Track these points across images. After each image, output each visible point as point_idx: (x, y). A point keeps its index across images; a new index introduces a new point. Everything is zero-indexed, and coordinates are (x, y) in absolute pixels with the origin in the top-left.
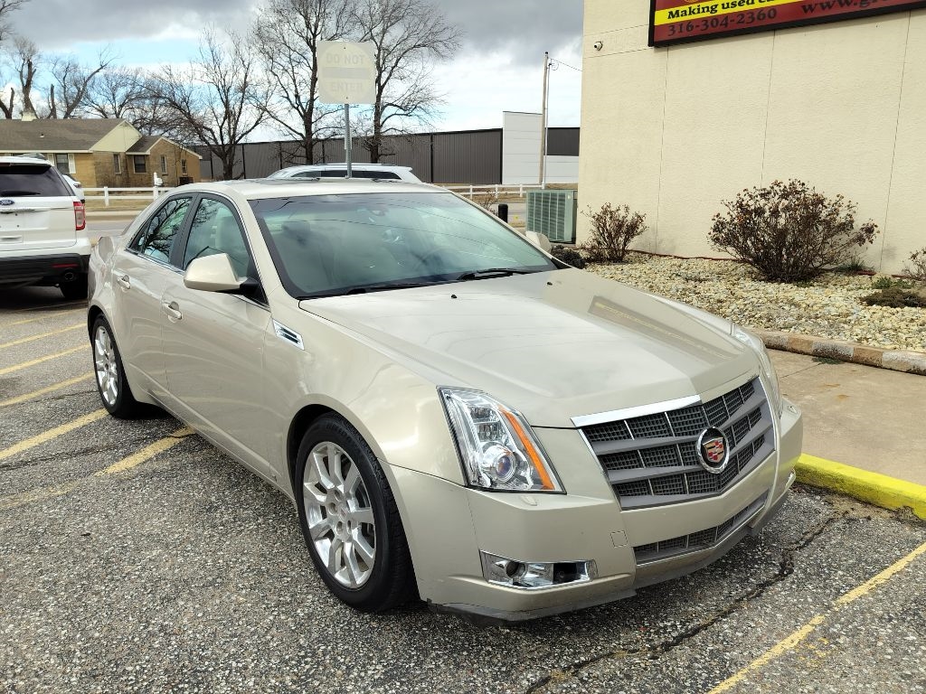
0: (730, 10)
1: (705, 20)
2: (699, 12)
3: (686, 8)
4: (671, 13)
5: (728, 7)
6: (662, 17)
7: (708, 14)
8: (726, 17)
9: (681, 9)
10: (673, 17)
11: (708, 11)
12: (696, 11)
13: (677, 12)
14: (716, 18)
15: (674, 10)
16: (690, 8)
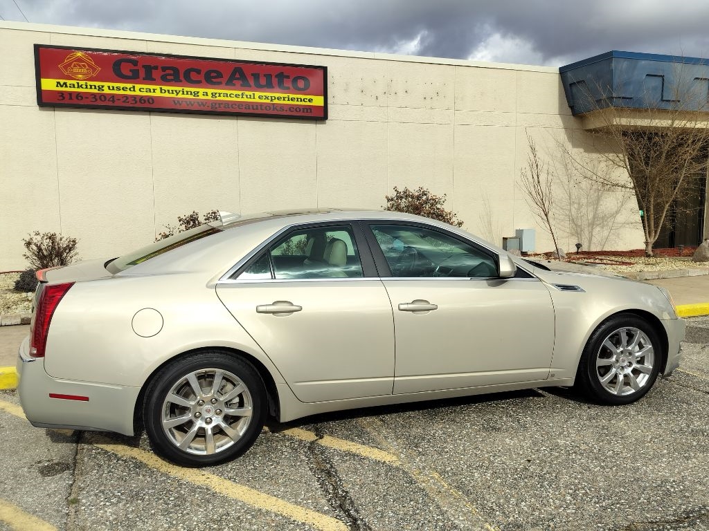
0: (115, 92)
1: (94, 95)
2: (86, 88)
3: (74, 82)
4: (58, 83)
5: (113, 89)
6: (49, 84)
7: (96, 91)
8: (113, 96)
9: (69, 82)
10: (62, 86)
11: (95, 88)
12: (84, 86)
13: (65, 83)
14: (104, 95)
15: (62, 81)
16: (78, 83)
